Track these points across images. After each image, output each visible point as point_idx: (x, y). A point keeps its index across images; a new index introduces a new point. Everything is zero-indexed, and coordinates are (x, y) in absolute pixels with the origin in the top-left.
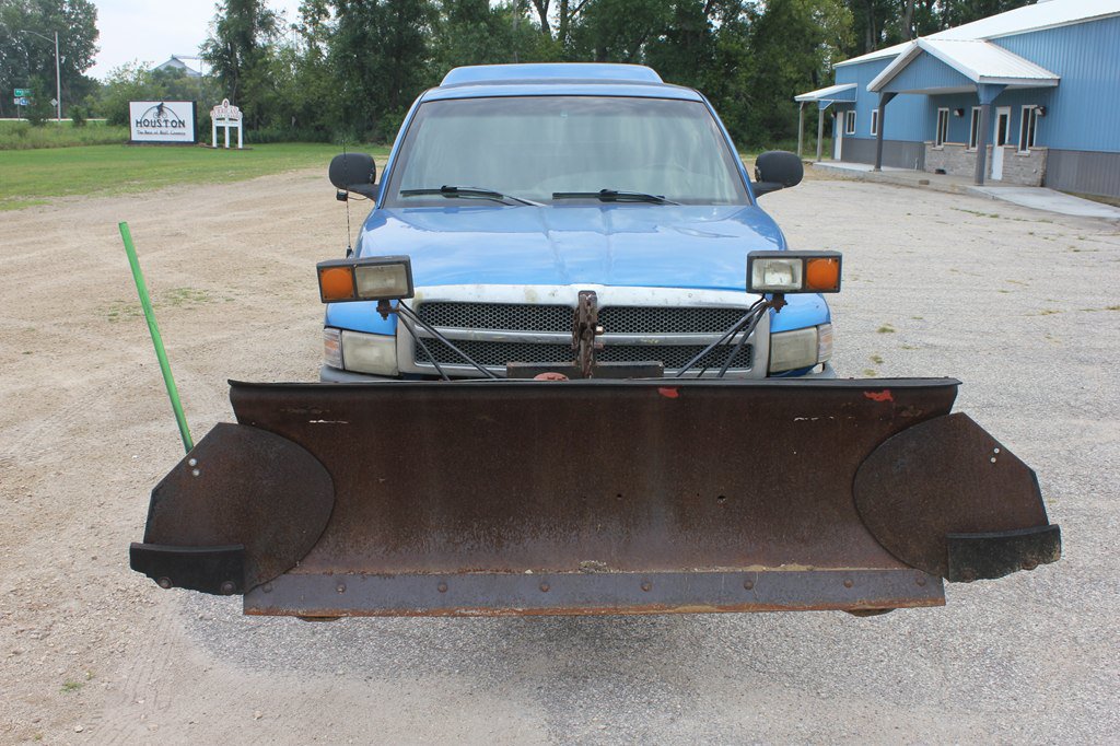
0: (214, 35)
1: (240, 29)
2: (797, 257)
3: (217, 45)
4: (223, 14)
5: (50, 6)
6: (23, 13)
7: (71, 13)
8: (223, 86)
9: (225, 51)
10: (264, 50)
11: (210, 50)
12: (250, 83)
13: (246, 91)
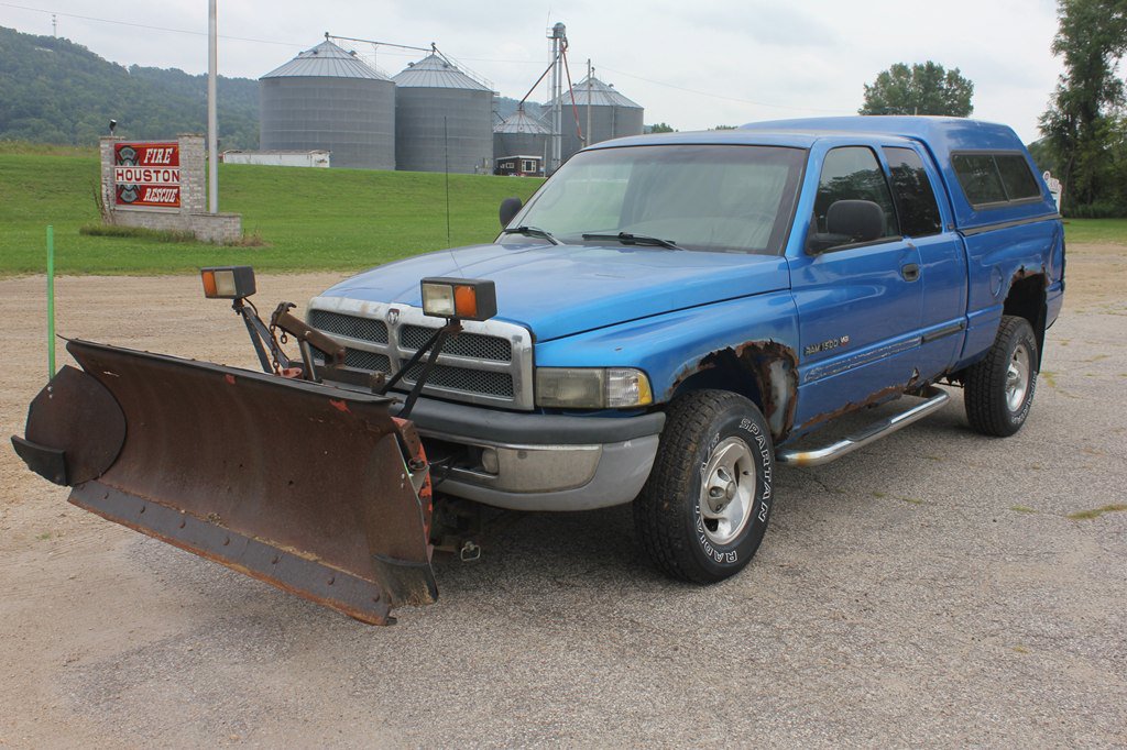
0: (1055, 107)
1: (1082, 101)
2: (448, 284)
3: (1057, 117)
4: (1066, 86)
5: (930, 84)
6: (904, 91)
7: (947, 90)
8: (1059, 159)
9: (1065, 123)
10: (1105, 122)
11: (1049, 122)
12: (1085, 155)
13: (1079, 164)
